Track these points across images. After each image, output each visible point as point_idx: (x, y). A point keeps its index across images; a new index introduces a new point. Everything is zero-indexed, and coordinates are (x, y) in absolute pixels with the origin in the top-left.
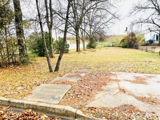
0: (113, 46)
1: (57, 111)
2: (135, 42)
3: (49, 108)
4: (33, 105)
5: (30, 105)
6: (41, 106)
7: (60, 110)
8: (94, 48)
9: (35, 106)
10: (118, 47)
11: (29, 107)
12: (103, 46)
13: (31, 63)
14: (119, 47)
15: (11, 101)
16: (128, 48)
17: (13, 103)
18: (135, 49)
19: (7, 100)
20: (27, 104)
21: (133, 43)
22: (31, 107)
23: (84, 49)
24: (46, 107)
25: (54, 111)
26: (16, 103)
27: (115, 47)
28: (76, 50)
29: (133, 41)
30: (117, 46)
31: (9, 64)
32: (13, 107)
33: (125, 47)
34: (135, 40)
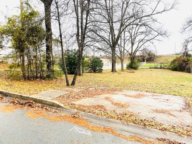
0: (161, 68)
1: (48, 103)
2: (187, 64)
3: (44, 101)
4: (34, 99)
5: (33, 98)
6: (39, 99)
7: (50, 102)
8: (135, 69)
9: (36, 99)
10: (167, 70)
11: (32, 99)
12: (149, 68)
13: (56, 78)
14: (169, 70)
15: (22, 95)
16: (179, 71)
17: (23, 97)
18: (186, 72)
19: (21, 95)
20: (31, 98)
21: (184, 65)
22: (33, 99)
23: (122, 70)
24: (42, 100)
25: (46, 103)
26: (25, 97)
27: (164, 69)
28: (111, 70)
29: (185, 63)
30: (166, 68)
31: (37, 77)
32: (23, 99)
33: (175, 69)
34: (187, 61)
